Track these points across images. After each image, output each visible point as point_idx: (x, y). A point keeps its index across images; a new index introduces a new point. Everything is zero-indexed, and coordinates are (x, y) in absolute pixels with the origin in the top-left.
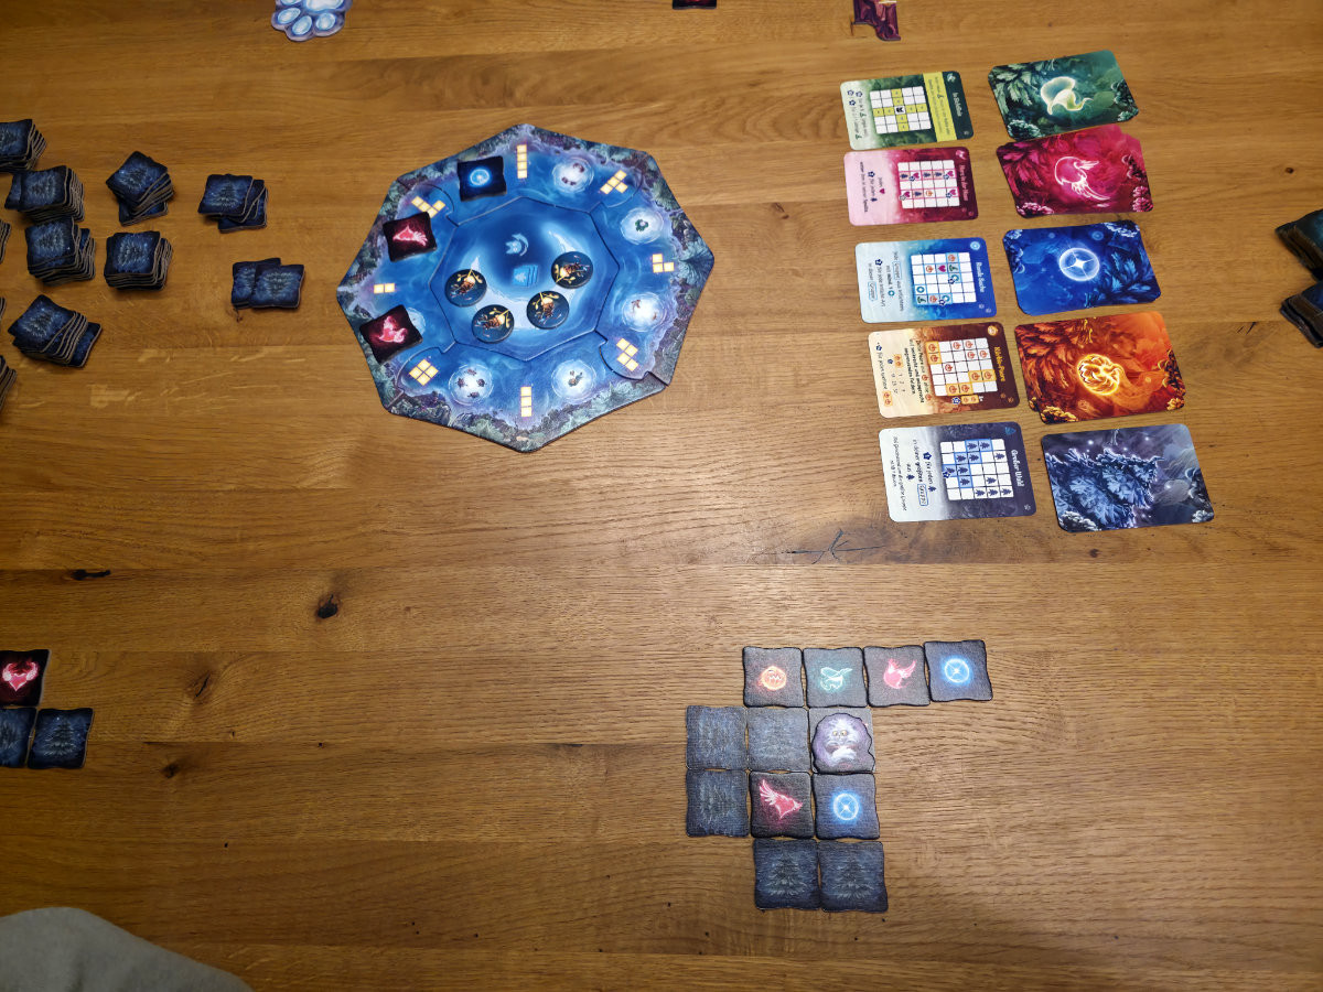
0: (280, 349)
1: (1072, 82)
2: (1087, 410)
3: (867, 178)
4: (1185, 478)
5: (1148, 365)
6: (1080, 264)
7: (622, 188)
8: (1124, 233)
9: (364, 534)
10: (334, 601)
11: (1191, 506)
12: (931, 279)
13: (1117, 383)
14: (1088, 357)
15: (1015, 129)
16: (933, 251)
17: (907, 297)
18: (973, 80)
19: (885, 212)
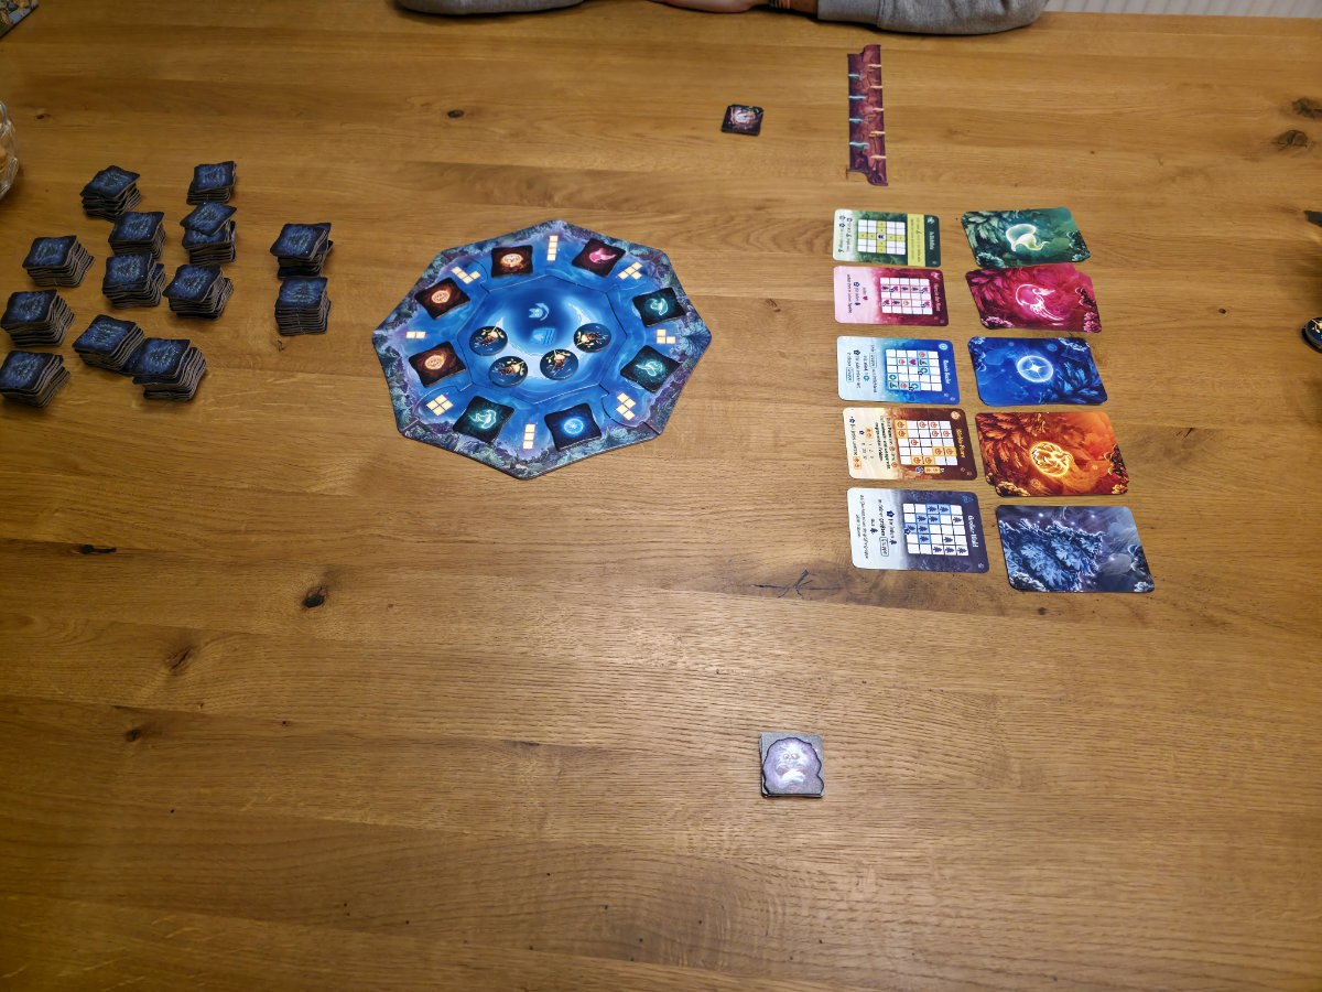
0: (313, 376)
1: (1034, 229)
2: (1038, 488)
3: (853, 287)
4: (1127, 553)
5: (1095, 455)
6: (1035, 368)
7: (637, 276)
8: (1076, 348)
9: (360, 537)
10: (322, 593)
11: (1133, 577)
12: (903, 369)
13: (1067, 468)
14: (1041, 444)
15: (983, 260)
16: (906, 347)
17: (880, 382)
18: (948, 221)
19: (867, 314)
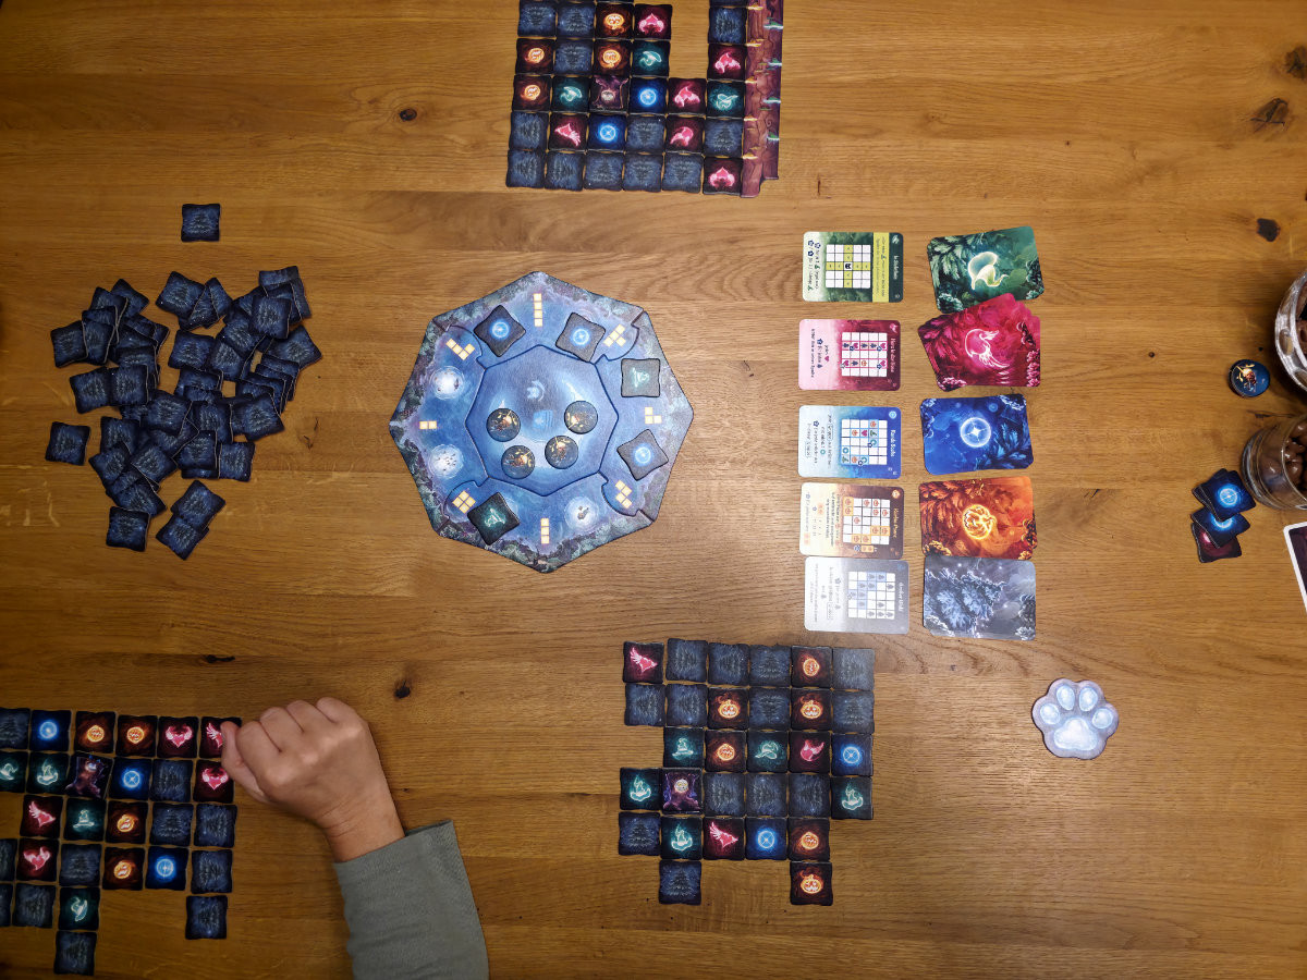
0: (346, 475)
1: (995, 257)
2: (961, 549)
3: (816, 345)
4: (1019, 601)
5: (1015, 521)
6: (976, 432)
7: (622, 342)
8: (1015, 407)
9: (425, 634)
10: (407, 685)
11: (1017, 623)
12: (855, 441)
13: (989, 531)
14: (974, 507)
15: (943, 302)
16: (859, 417)
17: (835, 456)
19: (828, 378)
